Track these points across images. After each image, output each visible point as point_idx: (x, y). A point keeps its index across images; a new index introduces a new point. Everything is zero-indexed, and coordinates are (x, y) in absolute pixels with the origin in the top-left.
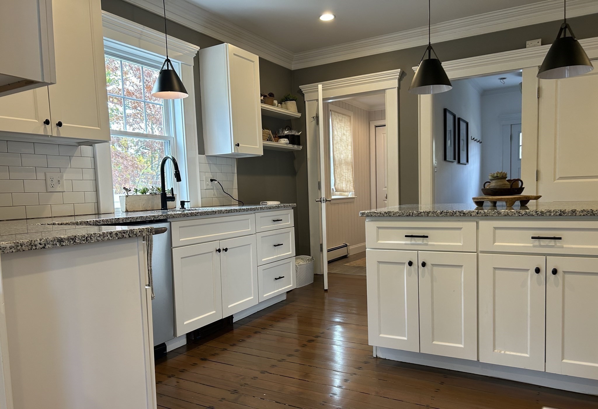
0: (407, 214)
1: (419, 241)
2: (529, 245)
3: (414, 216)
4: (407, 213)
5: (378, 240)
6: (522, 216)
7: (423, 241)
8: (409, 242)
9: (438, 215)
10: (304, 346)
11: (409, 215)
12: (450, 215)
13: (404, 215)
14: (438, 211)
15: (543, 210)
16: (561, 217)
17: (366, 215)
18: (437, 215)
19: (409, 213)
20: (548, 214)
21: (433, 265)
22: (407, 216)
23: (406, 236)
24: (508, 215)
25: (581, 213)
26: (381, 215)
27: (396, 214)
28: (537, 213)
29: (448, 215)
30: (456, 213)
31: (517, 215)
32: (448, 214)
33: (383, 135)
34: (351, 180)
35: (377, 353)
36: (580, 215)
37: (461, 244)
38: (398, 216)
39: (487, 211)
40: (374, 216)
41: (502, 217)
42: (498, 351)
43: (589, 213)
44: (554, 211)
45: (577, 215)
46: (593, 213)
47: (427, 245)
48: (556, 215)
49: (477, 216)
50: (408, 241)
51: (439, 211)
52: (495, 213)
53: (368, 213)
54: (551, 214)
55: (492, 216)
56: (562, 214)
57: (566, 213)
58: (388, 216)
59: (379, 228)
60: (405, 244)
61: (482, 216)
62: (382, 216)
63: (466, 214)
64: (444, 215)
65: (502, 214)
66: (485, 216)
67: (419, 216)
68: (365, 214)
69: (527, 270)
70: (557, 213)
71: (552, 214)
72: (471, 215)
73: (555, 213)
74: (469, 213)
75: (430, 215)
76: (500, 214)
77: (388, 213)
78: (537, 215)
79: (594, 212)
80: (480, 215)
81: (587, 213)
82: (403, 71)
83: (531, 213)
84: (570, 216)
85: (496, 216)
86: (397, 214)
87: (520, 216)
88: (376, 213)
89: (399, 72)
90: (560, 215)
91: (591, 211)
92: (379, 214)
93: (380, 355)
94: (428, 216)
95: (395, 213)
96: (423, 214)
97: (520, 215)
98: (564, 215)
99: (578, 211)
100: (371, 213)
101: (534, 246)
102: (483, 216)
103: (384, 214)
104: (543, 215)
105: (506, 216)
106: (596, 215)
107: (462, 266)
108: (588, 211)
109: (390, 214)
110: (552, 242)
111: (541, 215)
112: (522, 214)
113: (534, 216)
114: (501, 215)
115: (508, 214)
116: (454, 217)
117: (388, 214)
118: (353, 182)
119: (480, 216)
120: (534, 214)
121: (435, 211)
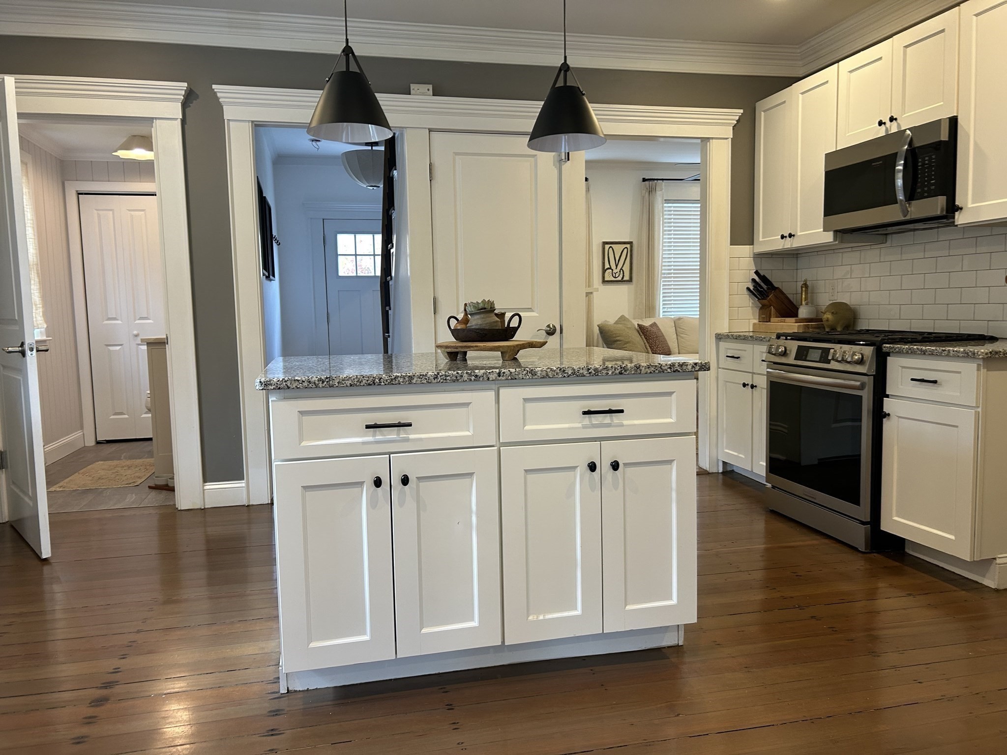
0: (369, 382)
1: (391, 434)
2: (576, 425)
3: (383, 384)
4: (367, 379)
5: (301, 440)
6: (568, 377)
7: (398, 434)
8: (370, 439)
9: (430, 381)
10: (90, 720)
11: (374, 383)
12: (452, 380)
13: (362, 384)
14: (429, 374)
15: (597, 367)
16: (621, 376)
17: (274, 387)
18: (427, 380)
19: (372, 378)
20: (605, 372)
21: (419, 479)
22: (369, 385)
23: (368, 427)
24: (547, 377)
25: (647, 370)
26: (310, 385)
27: (343, 382)
28: (590, 371)
29: (448, 381)
30: (462, 376)
31: (560, 376)
32: (447, 378)
33: (98, 214)
34: (38, 303)
35: (289, 682)
36: (646, 373)
37: (469, 433)
38: (349, 385)
39: (514, 370)
40: (293, 388)
41: (537, 380)
42: (534, 617)
43: (656, 368)
44: (612, 367)
45: (642, 372)
46: (661, 369)
47: (407, 440)
48: (616, 374)
49: (498, 380)
50: (370, 437)
51: (431, 374)
52: (527, 373)
53: (278, 383)
54: (608, 372)
55: (523, 378)
56: (623, 372)
57: (628, 370)
58: (327, 386)
59: (302, 413)
60: (364, 443)
61: (507, 379)
62: (314, 386)
63: (480, 378)
64: (441, 381)
65: (539, 375)
66: (512, 379)
67: (393, 384)
68: (271, 385)
69: (574, 468)
70: (617, 370)
71: (610, 373)
72: (489, 378)
73: (613, 370)
74: (485, 376)
75: (414, 381)
76: (536, 375)
77: (327, 380)
78: (589, 375)
79: (663, 368)
80: (503, 378)
81: (654, 370)
82: (190, 89)
83: (581, 371)
84: (633, 374)
85: (529, 378)
86: (346, 382)
87: (565, 377)
88: (298, 381)
89: (185, 88)
90: (621, 373)
91: (660, 366)
92: (305, 384)
93: (298, 686)
94: (410, 383)
95: (343, 380)
96: (401, 380)
97: (565, 375)
98: (626, 373)
99: (643, 367)
100: (285, 381)
101: (584, 427)
102: (509, 379)
103: (317, 382)
104: (597, 375)
105: (544, 377)
106: (665, 371)
107: (471, 474)
108: (656, 366)
109: (331, 382)
110: (606, 419)
111: (595, 374)
112: (568, 374)
113: (585, 376)
114: (536, 377)
115: (547, 375)
116: (458, 383)
117: (327, 382)
118: (43, 307)
119: (503, 380)
120: (585, 372)
121: (425, 374)
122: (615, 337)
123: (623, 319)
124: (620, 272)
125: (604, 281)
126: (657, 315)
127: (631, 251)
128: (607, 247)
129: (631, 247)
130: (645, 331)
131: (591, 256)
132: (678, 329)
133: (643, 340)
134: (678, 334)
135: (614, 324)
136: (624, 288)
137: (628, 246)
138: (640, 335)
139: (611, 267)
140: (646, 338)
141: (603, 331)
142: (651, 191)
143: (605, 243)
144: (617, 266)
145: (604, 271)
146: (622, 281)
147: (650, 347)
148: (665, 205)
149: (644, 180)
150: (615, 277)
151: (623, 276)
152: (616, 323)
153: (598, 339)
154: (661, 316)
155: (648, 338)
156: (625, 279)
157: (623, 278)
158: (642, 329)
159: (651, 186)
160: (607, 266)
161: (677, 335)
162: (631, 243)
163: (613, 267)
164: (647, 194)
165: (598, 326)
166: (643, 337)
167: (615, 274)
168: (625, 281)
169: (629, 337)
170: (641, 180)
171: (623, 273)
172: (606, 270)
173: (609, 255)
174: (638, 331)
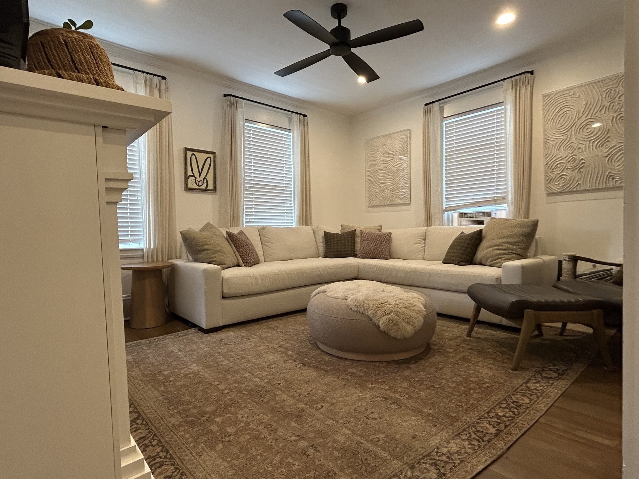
122: (202, 246)
123: (209, 226)
124: (204, 180)
125: (187, 189)
126: (241, 225)
127: (215, 161)
128: (189, 154)
129: (215, 157)
130: (235, 239)
131: (171, 160)
132: (262, 238)
133: (232, 248)
134: (263, 242)
135: (200, 231)
136: (208, 197)
137: (211, 156)
138: (229, 243)
139: (194, 175)
140: (236, 247)
141: (187, 238)
142: (233, 106)
143: (187, 150)
144: (200, 174)
145: (187, 178)
146: (206, 190)
147: (241, 257)
148: (246, 124)
149: (225, 95)
150: (199, 186)
151: (207, 185)
152: (202, 230)
153: (181, 248)
154: (244, 226)
155: (238, 246)
156: (209, 188)
157: (207, 187)
158: (231, 238)
159: (232, 101)
160: (190, 173)
161: (262, 244)
162: (213, 153)
163: (197, 174)
164: (229, 108)
165: (181, 233)
166: (232, 245)
167: (199, 182)
168: (209, 190)
169: (218, 245)
170: (223, 95)
171: (207, 183)
172: (188, 177)
173: (192, 162)
174: (227, 239)
